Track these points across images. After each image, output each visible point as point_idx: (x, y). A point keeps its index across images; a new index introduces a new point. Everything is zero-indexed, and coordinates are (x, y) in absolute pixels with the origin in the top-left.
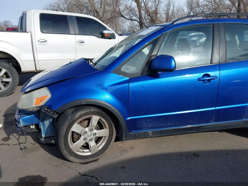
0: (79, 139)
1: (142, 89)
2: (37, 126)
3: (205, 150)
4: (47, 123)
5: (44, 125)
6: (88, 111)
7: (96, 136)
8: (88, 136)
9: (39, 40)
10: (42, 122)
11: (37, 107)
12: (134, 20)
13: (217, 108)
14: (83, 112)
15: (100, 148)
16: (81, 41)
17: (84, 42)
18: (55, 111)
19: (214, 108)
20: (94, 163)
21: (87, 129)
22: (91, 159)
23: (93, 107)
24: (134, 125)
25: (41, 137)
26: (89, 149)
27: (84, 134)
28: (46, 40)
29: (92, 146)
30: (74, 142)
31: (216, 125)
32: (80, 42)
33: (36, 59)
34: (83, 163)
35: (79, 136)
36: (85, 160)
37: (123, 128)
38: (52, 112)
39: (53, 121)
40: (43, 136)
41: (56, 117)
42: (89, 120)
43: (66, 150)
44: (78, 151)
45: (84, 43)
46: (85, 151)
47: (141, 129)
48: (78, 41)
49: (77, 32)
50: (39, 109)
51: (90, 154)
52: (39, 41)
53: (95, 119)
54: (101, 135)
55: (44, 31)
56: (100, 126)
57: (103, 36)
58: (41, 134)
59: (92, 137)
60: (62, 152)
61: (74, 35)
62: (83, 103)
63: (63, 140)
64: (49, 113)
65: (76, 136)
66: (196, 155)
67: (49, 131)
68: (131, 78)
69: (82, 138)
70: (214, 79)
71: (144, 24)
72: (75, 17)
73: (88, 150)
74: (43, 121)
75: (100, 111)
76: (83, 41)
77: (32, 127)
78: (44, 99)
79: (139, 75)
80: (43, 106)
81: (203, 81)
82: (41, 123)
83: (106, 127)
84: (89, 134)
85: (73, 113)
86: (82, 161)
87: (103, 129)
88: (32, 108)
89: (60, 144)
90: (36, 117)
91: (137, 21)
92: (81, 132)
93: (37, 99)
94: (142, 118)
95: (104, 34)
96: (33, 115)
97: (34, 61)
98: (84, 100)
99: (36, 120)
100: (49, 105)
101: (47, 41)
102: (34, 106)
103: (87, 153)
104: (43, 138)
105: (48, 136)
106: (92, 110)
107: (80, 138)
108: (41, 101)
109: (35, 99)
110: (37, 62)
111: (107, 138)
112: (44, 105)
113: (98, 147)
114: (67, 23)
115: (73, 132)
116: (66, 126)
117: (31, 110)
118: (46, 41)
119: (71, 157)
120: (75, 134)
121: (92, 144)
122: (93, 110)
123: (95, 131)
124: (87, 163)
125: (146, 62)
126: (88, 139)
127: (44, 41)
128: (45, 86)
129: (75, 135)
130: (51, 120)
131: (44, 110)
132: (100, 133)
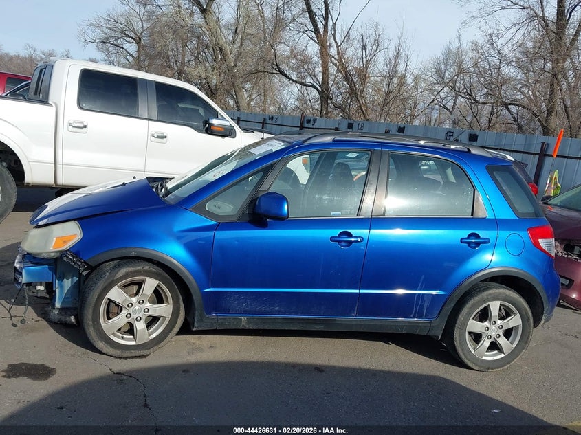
0: (118, 314)
1: (236, 243)
2: (50, 287)
3: (340, 365)
4: (68, 283)
5: (61, 286)
6: (140, 268)
7: (149, 314)
8: (135, 312)
9: (71, 122)
10: (59, 280)
11: (57, 252)
12: (309, 86)
13: (362, 291)
14: (131, 269)
15: (154, 336)
16: (159, 135)
17: (165, 137)
18: (85, 262)
19: (357, 291)
20: (139, 360)
21: (134, 300)
22: (134, 353)
23: (150, 264)
24: (215, 303)
25: (54, 307)
26: (134, 335)
27: (128, 306)
28: (85, 124)
29: (140, 330)
30: (109, 318)
31: (360, 321)
32: (158, 137)
33: (59, 160)
34: (120, 358)
35: (120, 308)
36: (124, 352)
37: (196, 305)
38: (79, 263)
39: (79, 281)
40: (58, 305)
41: (84, 273)
42: (140, 284)
43: (94, 328)
44: (113, 334)
45: (165, 139)
46: (125, 336)
47: (228, 311)
48: (153, 133)
49: (155, 115)
50: (57, 255)
51: (133, 343)
52: (70, 125)
53: (150, 284)
54: (157, 314)
55: (84, 105)
56: (158, 297)
57: (209, 130)
58: (55, 301)
59: (140, 315)
60: (87, 332)
61: (146, 121)
62: (133, 254)
63: (91, 311)
64: (75, 263)
65: (113, 309)
66: (319, 369)
67: (67, 298)
68: (220, 223)
69: (124, 312)
70: (357, 241)
71: (331, 99)
72: (154, 83)
73: (132, 337)
74: (61, 279)
75: (160, 270)
76: (165, 135)
77: (38, 288)
78: (70, 240)
79: (235, 220)
80: (66, 251)
81: (340, 242)
82: (57, 281)
83: (168, 302)
84: (137, 308)
85: (114, 268)
86: (118, 353)
87: (163, 303)
88: (47, 252)
89: (85, 318)
90: (50, 270)
91: (317, 89)
92: (123, 302)
93: (57, 238)
94: (230, 292)
95: (212, 125)
96: (47, 266)
97: (53, 165)
98: (136, 250)
99: (49, 276)
100: (76, 251)
101: (88, 127)
102: (51, 249)
103: (129, 341)
104: (57, 309)
105: (65, 306)
106: (146, 268)
107: (121, 312)
108: (65, 242)
109: (55, 239)
110: (59, 167)
111: (167, 321)
112: (68, 250)
113: (150, 334)
114: (136, 95)
115: (110, 301)
116: (100, 288)
117: (45, 255)
118: (85, 127)
119: (101, 342)
120: (112, 304)
121: (140, 326)
122: (148, 267)
123: (148, 305)
124: (126, 358)
125: (248, 201)
126: (134, 316)
127: (82, 126)
128: (75, 220)
129: (113, 307)
130: (76, 279)
131: (67, 257)
132: (155, 310)
